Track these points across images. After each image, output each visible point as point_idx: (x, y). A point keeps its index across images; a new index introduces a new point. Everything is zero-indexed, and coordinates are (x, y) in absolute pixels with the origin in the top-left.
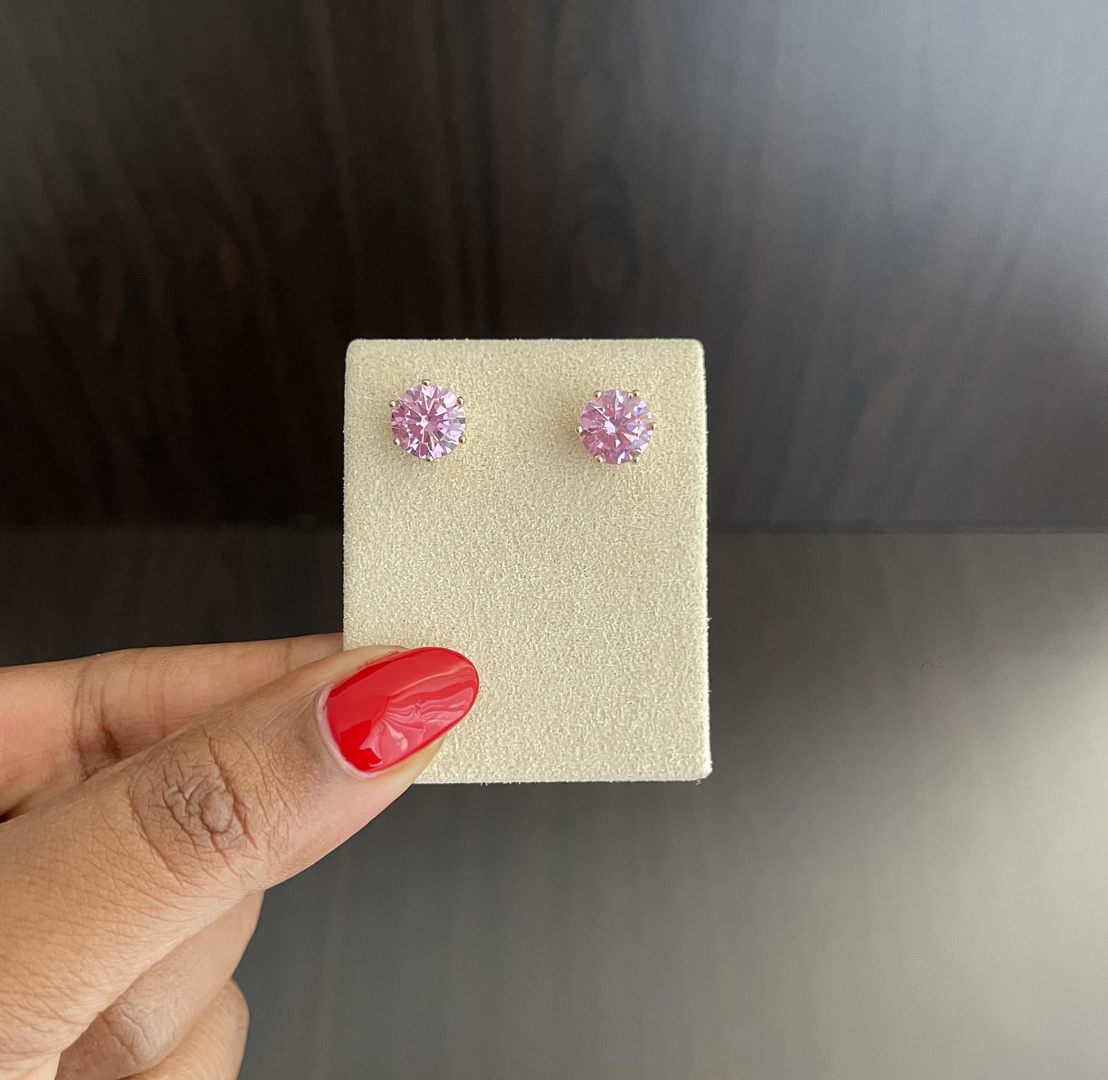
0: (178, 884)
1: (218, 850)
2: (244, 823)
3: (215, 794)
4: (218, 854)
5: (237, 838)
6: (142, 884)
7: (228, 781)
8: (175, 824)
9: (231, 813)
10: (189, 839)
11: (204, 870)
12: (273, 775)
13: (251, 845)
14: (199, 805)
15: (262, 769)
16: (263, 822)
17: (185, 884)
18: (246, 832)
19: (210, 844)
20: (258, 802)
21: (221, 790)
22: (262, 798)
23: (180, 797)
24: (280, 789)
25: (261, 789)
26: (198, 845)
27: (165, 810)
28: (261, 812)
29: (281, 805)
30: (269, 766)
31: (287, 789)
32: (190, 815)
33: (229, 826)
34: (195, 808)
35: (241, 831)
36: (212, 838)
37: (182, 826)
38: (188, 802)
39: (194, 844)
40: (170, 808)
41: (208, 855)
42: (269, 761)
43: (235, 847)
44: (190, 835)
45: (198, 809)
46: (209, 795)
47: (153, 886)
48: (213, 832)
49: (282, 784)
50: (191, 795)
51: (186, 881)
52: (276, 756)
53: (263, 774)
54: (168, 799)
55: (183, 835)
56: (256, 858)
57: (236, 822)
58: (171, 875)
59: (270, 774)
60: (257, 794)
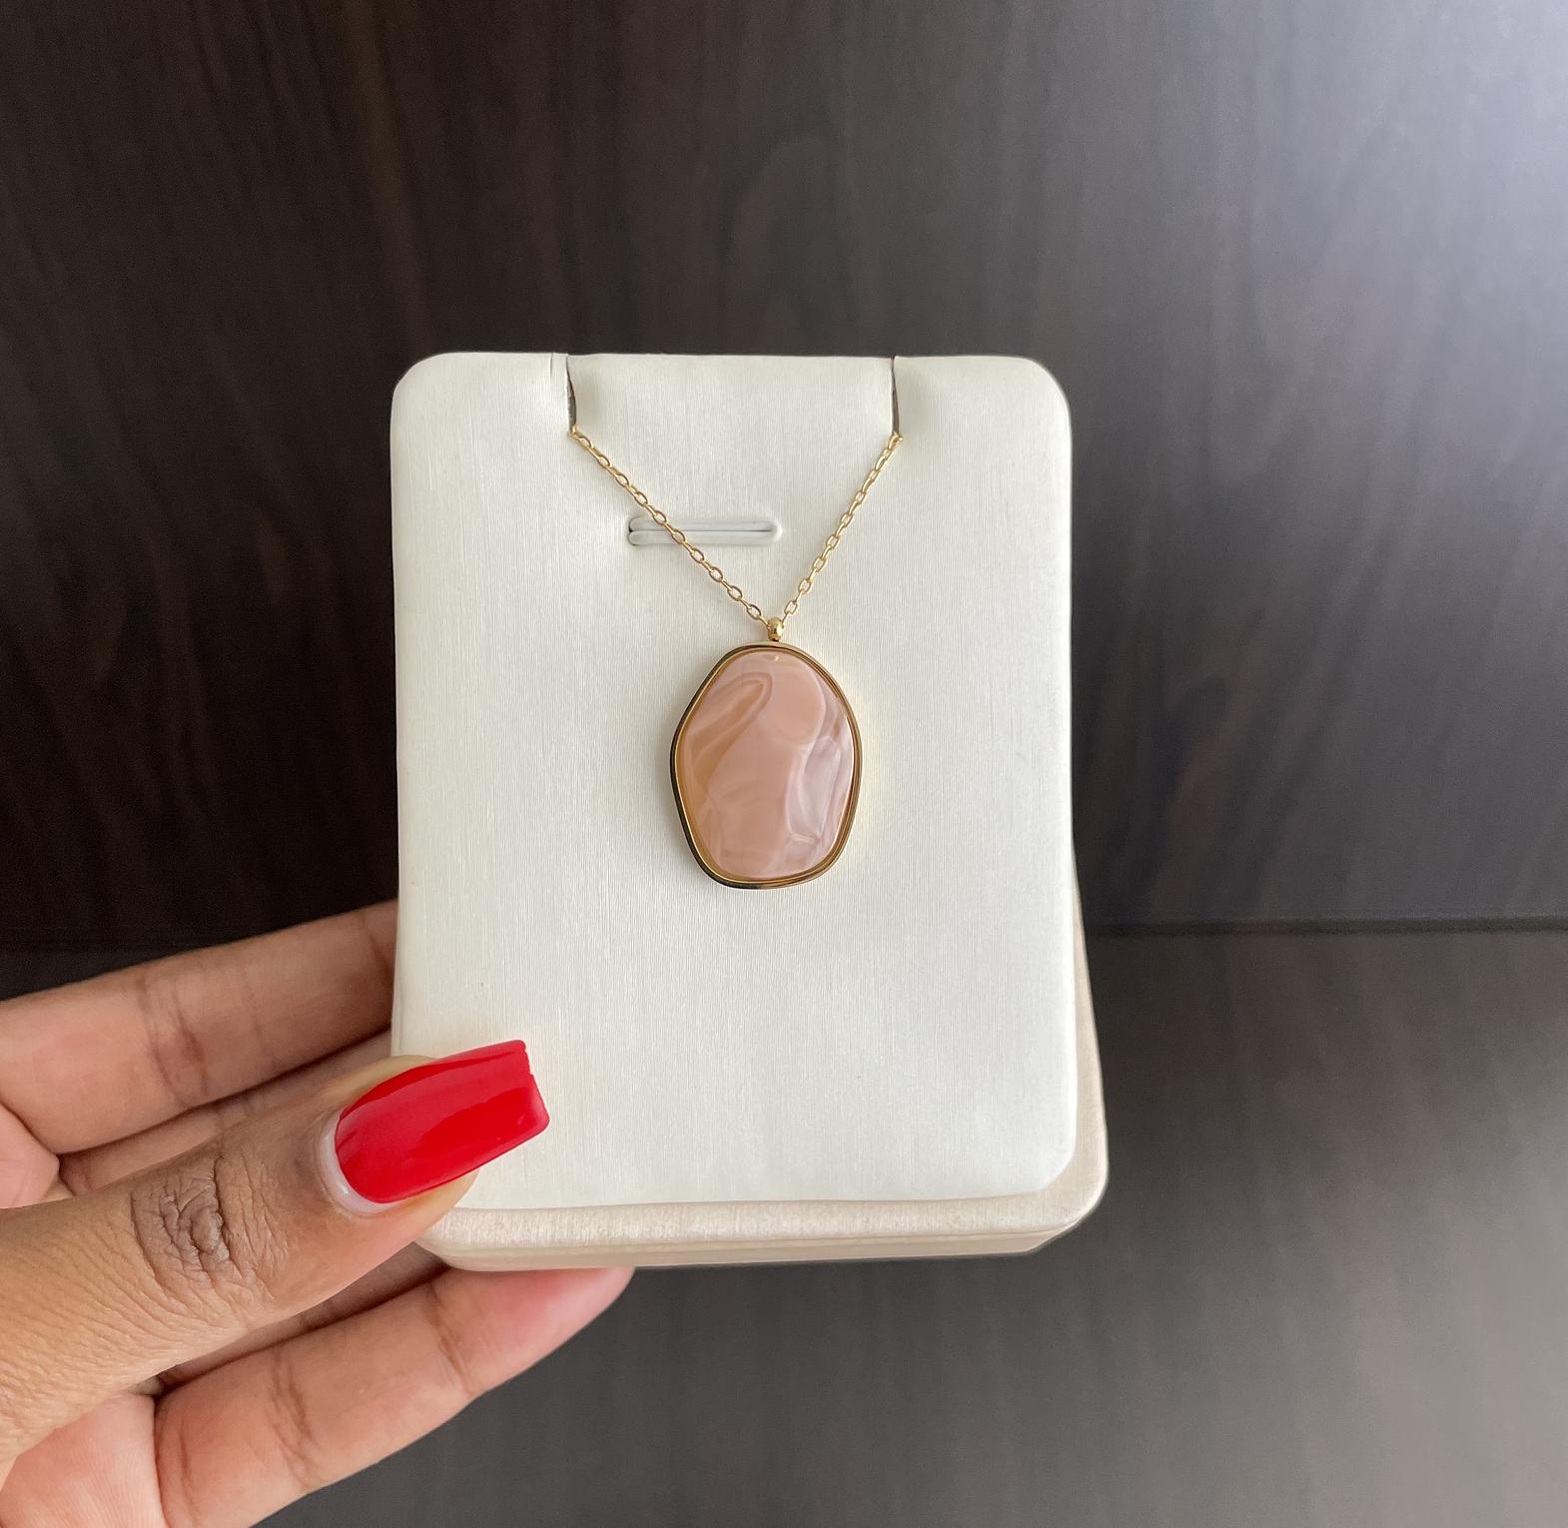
0: (165, 1299)
1: (203, 1271)
2: (229, 1246)
3: (208, 1211)
4: (203, 1276)
5: (224, 1262)
6: (129, 1287)
7: (219, 1202)
8: (165, 1235)
9: (219, 1233)
10: (178, 1254)
11: (189, 1287)
12: (264, 1201)
13: (236, 1271)
14: (192, 1222)
15: (253, 1193)
16: (247, 1249)
17: (173, 1301)
18: (231, 1258)
19: (198, 1261)
20: (243, 1228)
21: (215, 1209)
22: (248, 1224)
23: (174, 1208)
24: (269, 1217)
25: (249, 1215)
26: (189, 1263)
27: (158, 1220)
28: (247, 1240)
29: (270, 1234)
30: (261, 1190)
31: (276, 1217)
32: (180, 1229)
33: (217, 1247)
34: (186, 1222)
35: (227, 1255)
36: (199, 1254)
37: (172, 1238)
38: (180, 1216)
39: (183, 1262)
40: (164, 1217)
41: (196, 1273)
42: (262, 1184)
43: (221, 1271)
44: (180, 1249)
45: (188, 1224)
46: (200, 1211)
47: (142, 1294)
48: (201, 1252)
49: (272, 1212)
50: (185, 1207)
51: (173, 1297)
52: (271, 1180)
53: (253, 1198)
54: (163, 1210)
55: (171, 1249)
56: (241, 1285)
57: (222, 1245)
58: (158, 1287)
59: (261, 1200)
60: (244, 1219)
